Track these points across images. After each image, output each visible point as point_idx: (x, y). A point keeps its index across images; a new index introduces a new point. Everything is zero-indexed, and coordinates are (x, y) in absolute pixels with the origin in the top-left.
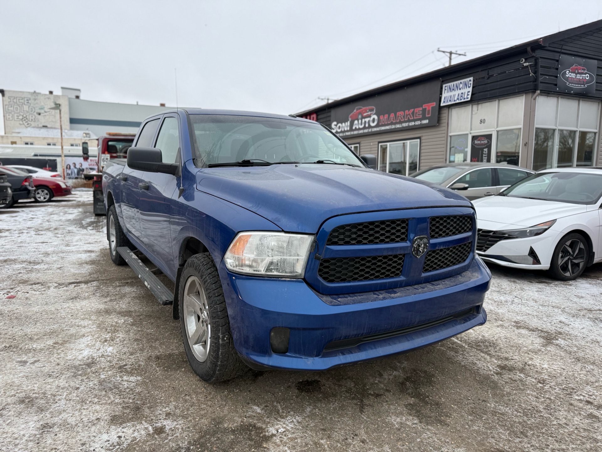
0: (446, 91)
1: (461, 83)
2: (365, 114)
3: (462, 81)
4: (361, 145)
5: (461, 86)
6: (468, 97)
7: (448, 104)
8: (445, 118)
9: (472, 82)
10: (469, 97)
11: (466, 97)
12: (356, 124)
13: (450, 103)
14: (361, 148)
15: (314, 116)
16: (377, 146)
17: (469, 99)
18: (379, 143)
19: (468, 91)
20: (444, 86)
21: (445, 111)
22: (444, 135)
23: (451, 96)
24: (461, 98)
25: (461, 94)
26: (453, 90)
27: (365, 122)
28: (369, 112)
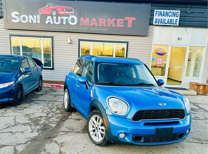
0: (157, 15)
1: (170, 12)
3: (171, 11)
4: (54, 39)
5: (170, 14)
6: (176, 23)
7: (159, 24)
8: (151, 32)
9: (179, 14)
10: (178, 23)
11: (174, 22)
12: (49, 20)
13: (161, 24)
14: (54, 41)
16: (78, 43)
17: (178, 25)
18: (80, 40)
19: (176, 19)
20: (155, 10)
21: (151, 27)
22: (149, 43)
23: (162, 19)
24: (171, 23)
25: (171, 20)
26: (163, 15)
27: (62, 20)
28: (67, 12)
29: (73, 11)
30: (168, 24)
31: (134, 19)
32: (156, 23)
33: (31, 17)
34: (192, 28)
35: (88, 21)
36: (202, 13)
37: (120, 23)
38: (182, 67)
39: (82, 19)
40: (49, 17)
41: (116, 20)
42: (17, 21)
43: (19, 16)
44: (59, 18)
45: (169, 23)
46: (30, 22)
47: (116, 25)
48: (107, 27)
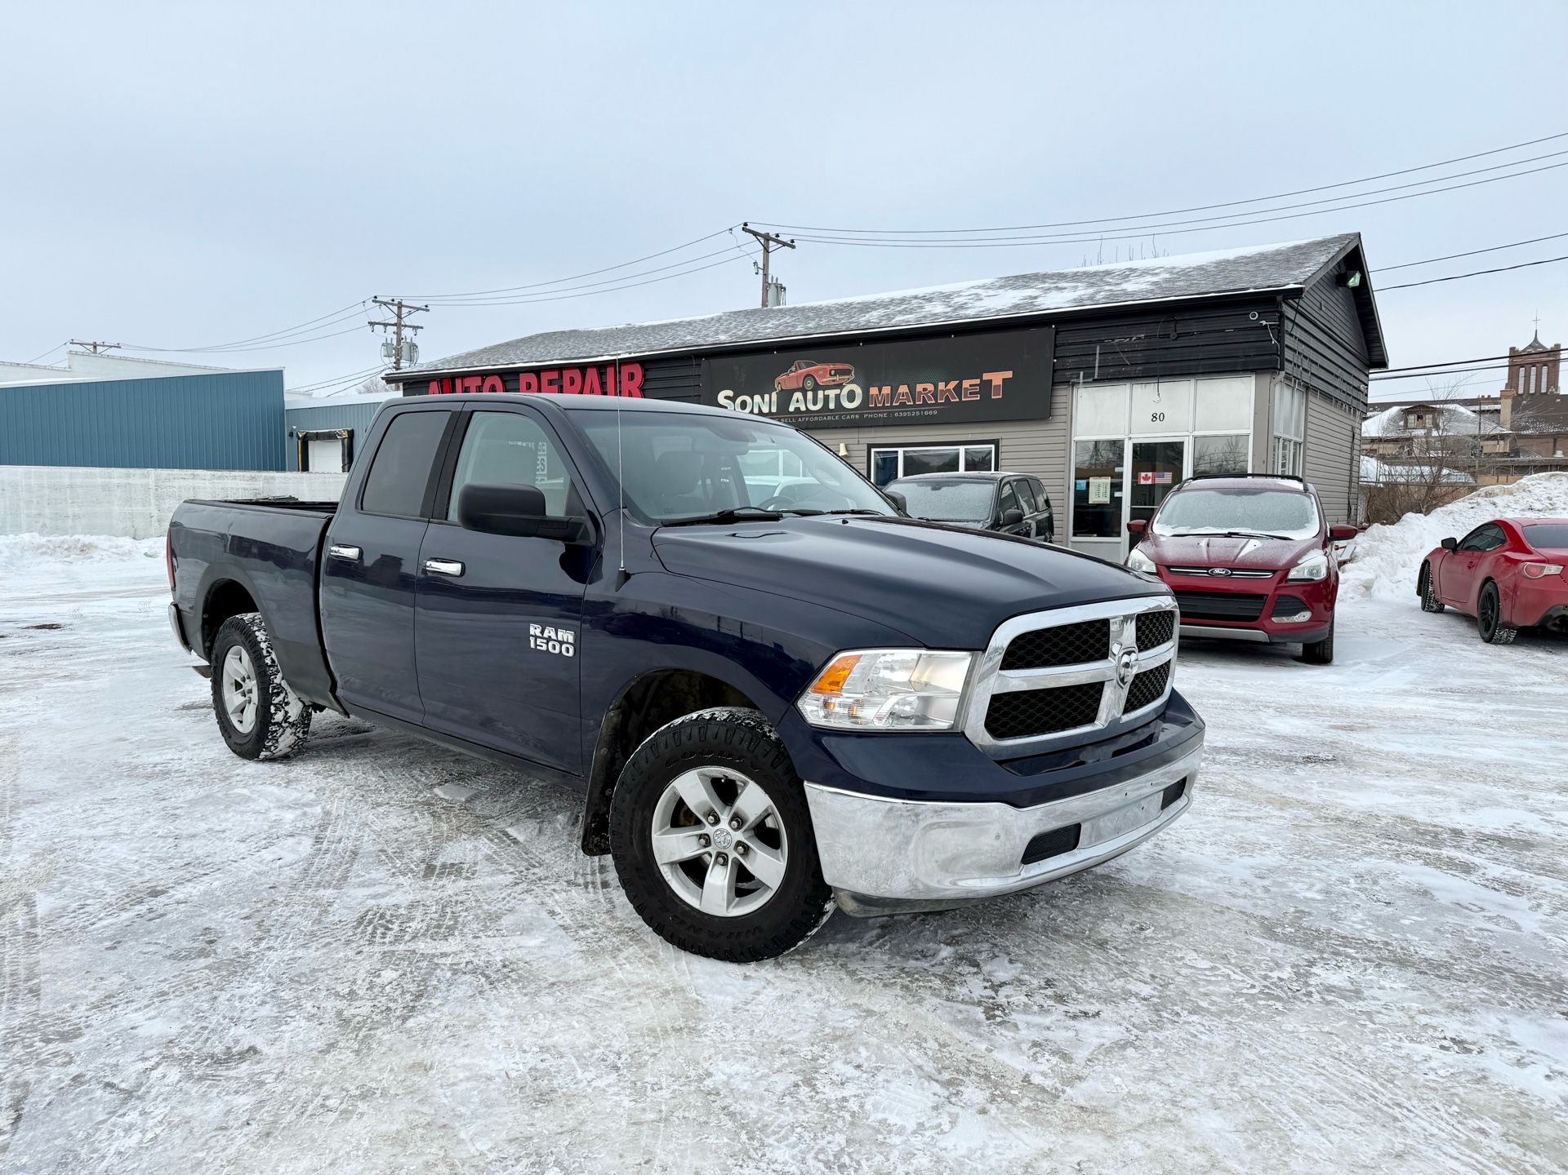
2: (823, 381)
8: (1064, 406)
12: (798, 401)
15: (637, 370)
16: (865, 453)
18: (870, 446)
21: (1063, 390)
22: (1062, 439)
27: (826, 398)
28: (838, 377)
29: (853, 372)
31: (1009, 374)
33: (757, 398)
35: (888, 394)
36: (1219, 331)
37: (970, 390)
39: (874, 391)
40: (798, 395)
41: (960, 386)
43: (733, 399)
44: (820, 394)
46: (756, 411)
47: (960, 398)
48: (937, 404)
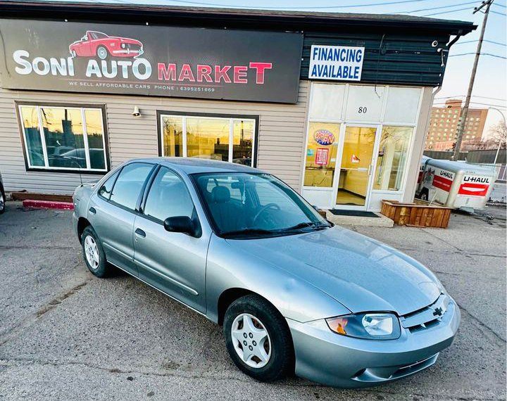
0: (317, 57)
1: (344, 50)
2: (114, 52)
3: (346, 48)
4: (107, 111)
5: (344, 55)
6: (357, 75)
7: (321, 78)
8: (304, 95)
9: (362, 55)
10: (359, 75)
11: (352, 74)
12: (93, 68)
13: (325, 78)
14: (108, 116)
16: (156, 118)
17: (359, 79)
18: (159, 112)
19: (356, 66)
20: (312, 46)
21: (305, 84)
22: (302, 119)
23: (326, 66)
24: (345, 74)
25: (345, 67)
26: (329, 57)
27: (120, 68)
28: (128, 51)
29: (142, 48)
30: (339, 77)
31: (270, 66)
32: (314, 75)
33: (54, 61)
34: (388, 86)
35: (173, 71)
36: (410, 53)
37: (240, 75)
38: (367, 169)
39: (161, 67)
40: (92, 63)
41: (232, 68)
42: (27, 71)
43: (30, 60)
44: (114, 64)
45: (340, 75)
46: (54, 73)
47: (232, 81)
48: (214, 83)
